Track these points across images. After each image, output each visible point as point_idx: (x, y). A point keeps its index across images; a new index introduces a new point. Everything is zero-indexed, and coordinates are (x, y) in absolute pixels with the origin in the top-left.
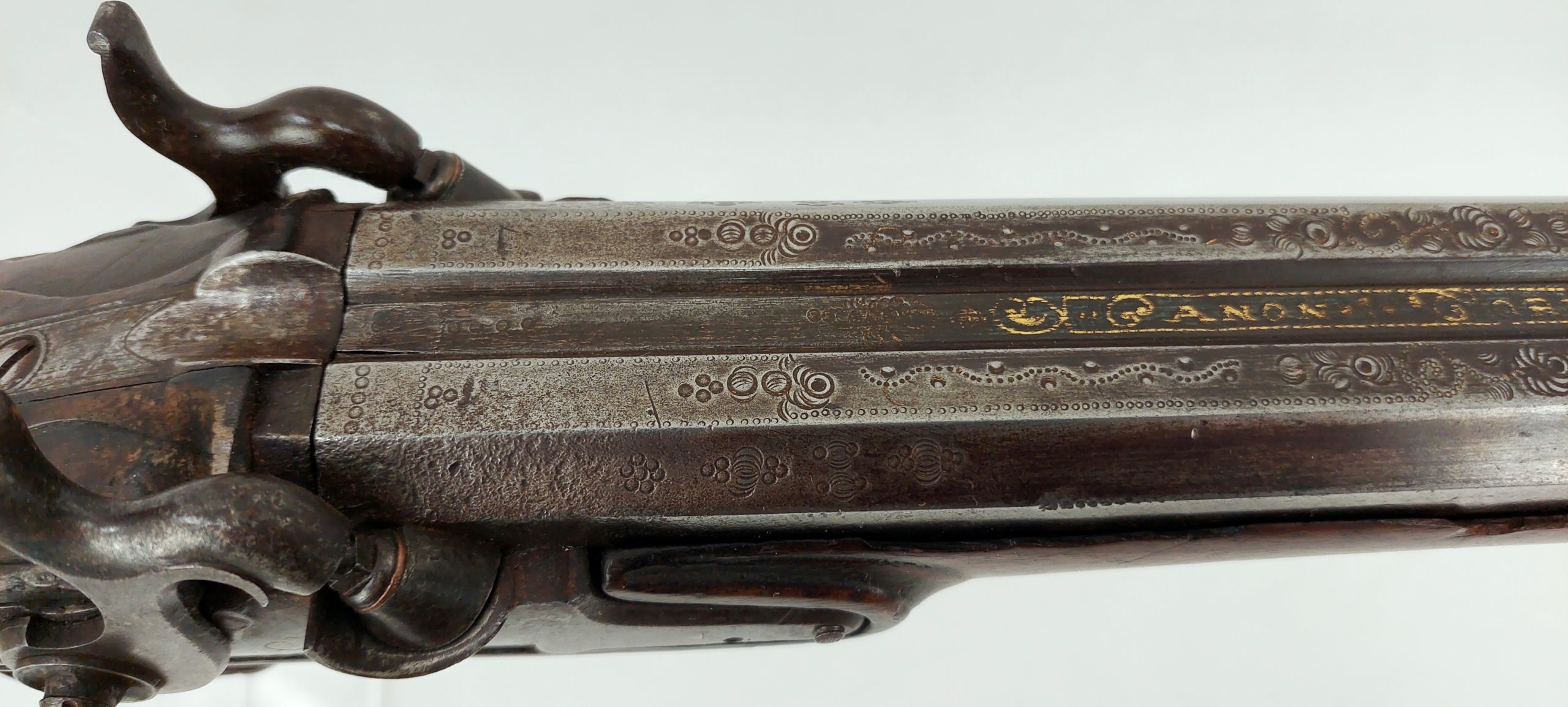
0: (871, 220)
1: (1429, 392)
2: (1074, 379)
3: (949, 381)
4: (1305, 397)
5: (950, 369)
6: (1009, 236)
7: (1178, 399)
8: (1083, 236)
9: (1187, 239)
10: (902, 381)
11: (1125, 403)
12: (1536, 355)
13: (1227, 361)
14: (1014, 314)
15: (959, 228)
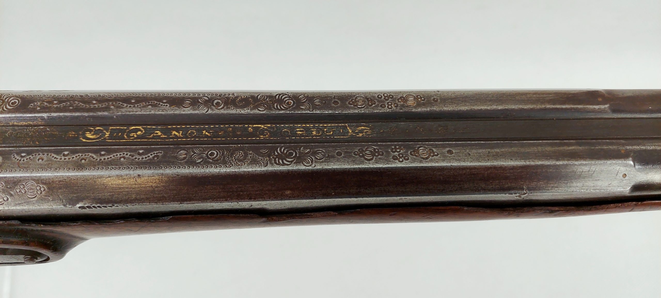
0: (44, 97)
1: (233, 164)
2: (94, 159)
3: (45, 159)
4: (182, 166)
5: (48, 155)
6: (94, 104)
7: (131, 166)
8: (123, 104)
9: (164, 105)
10: (27, 159)
11: (110, 167)
12: (284, 150)
13: (158, 152)
14: (89, 134)
15: (76, 101)
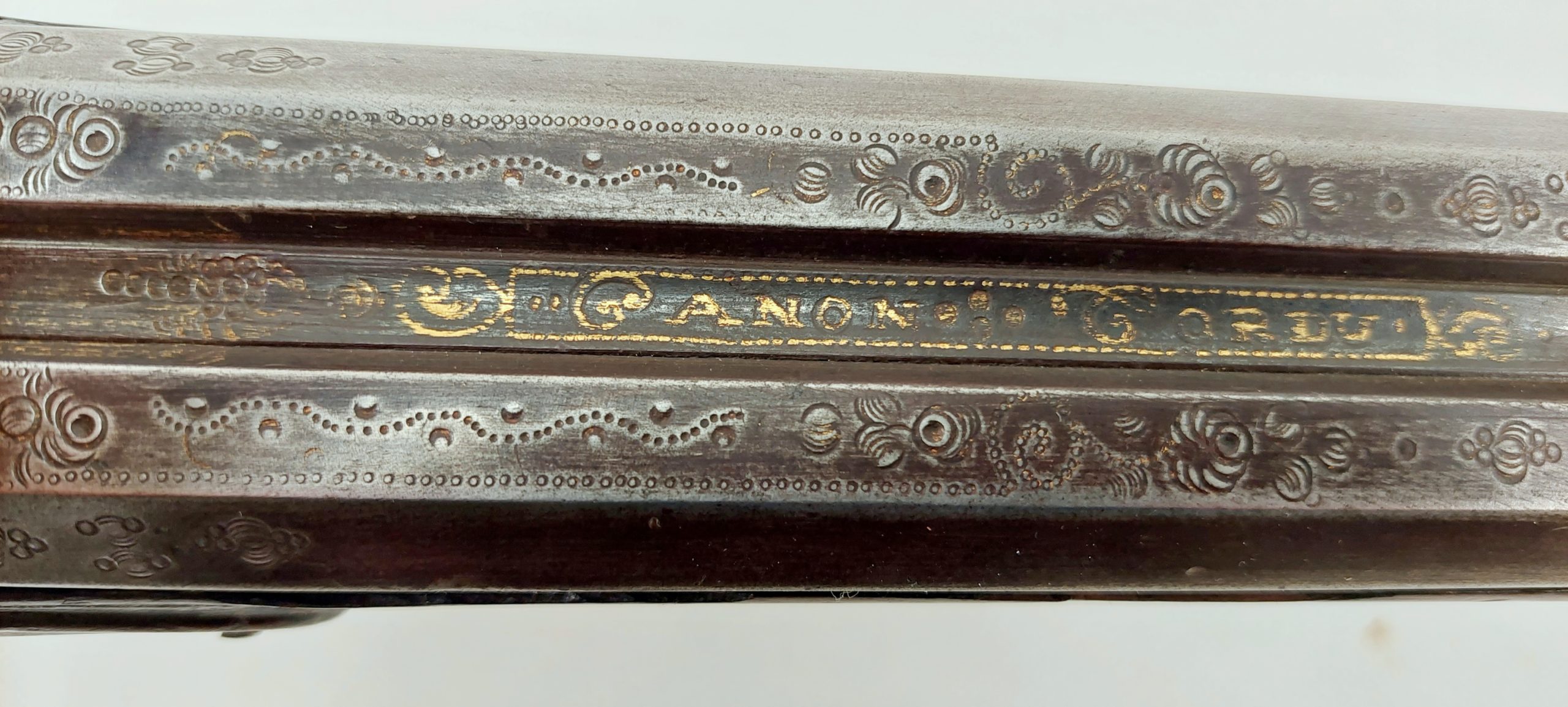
0: (215, 116)
1: (1019, 480)
2: (481, 433)
3: (287, 427)
4: (826, 478)
5: (293, 406)
6: (434, 162)
7: (635, 474)
8: (555, 169)
9: (722, 185)
10: (214, 425)
11: (551, 477)
12: (1205, 424)
13: (727, 411)
14: (430, 295)
15: (354, 140)
